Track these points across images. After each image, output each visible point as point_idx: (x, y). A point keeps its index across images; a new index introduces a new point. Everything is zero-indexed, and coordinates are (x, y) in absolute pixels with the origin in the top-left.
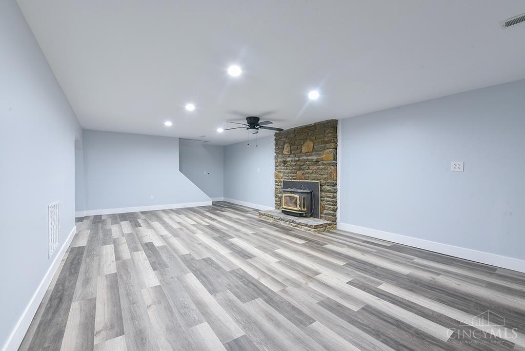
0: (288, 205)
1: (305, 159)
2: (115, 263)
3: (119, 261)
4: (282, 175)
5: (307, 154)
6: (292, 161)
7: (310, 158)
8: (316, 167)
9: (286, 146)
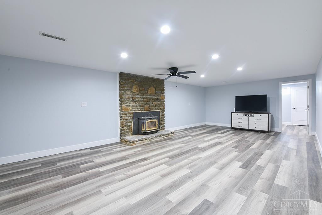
0: (150, 128)
1: (150, 98)
2: (281, 165)
3: (278, 165)
4: (131, 108)
5: (151, 95)
6: (141, 98)
7: (153, 97)
8: (157, 103)
9: (135, 86)
